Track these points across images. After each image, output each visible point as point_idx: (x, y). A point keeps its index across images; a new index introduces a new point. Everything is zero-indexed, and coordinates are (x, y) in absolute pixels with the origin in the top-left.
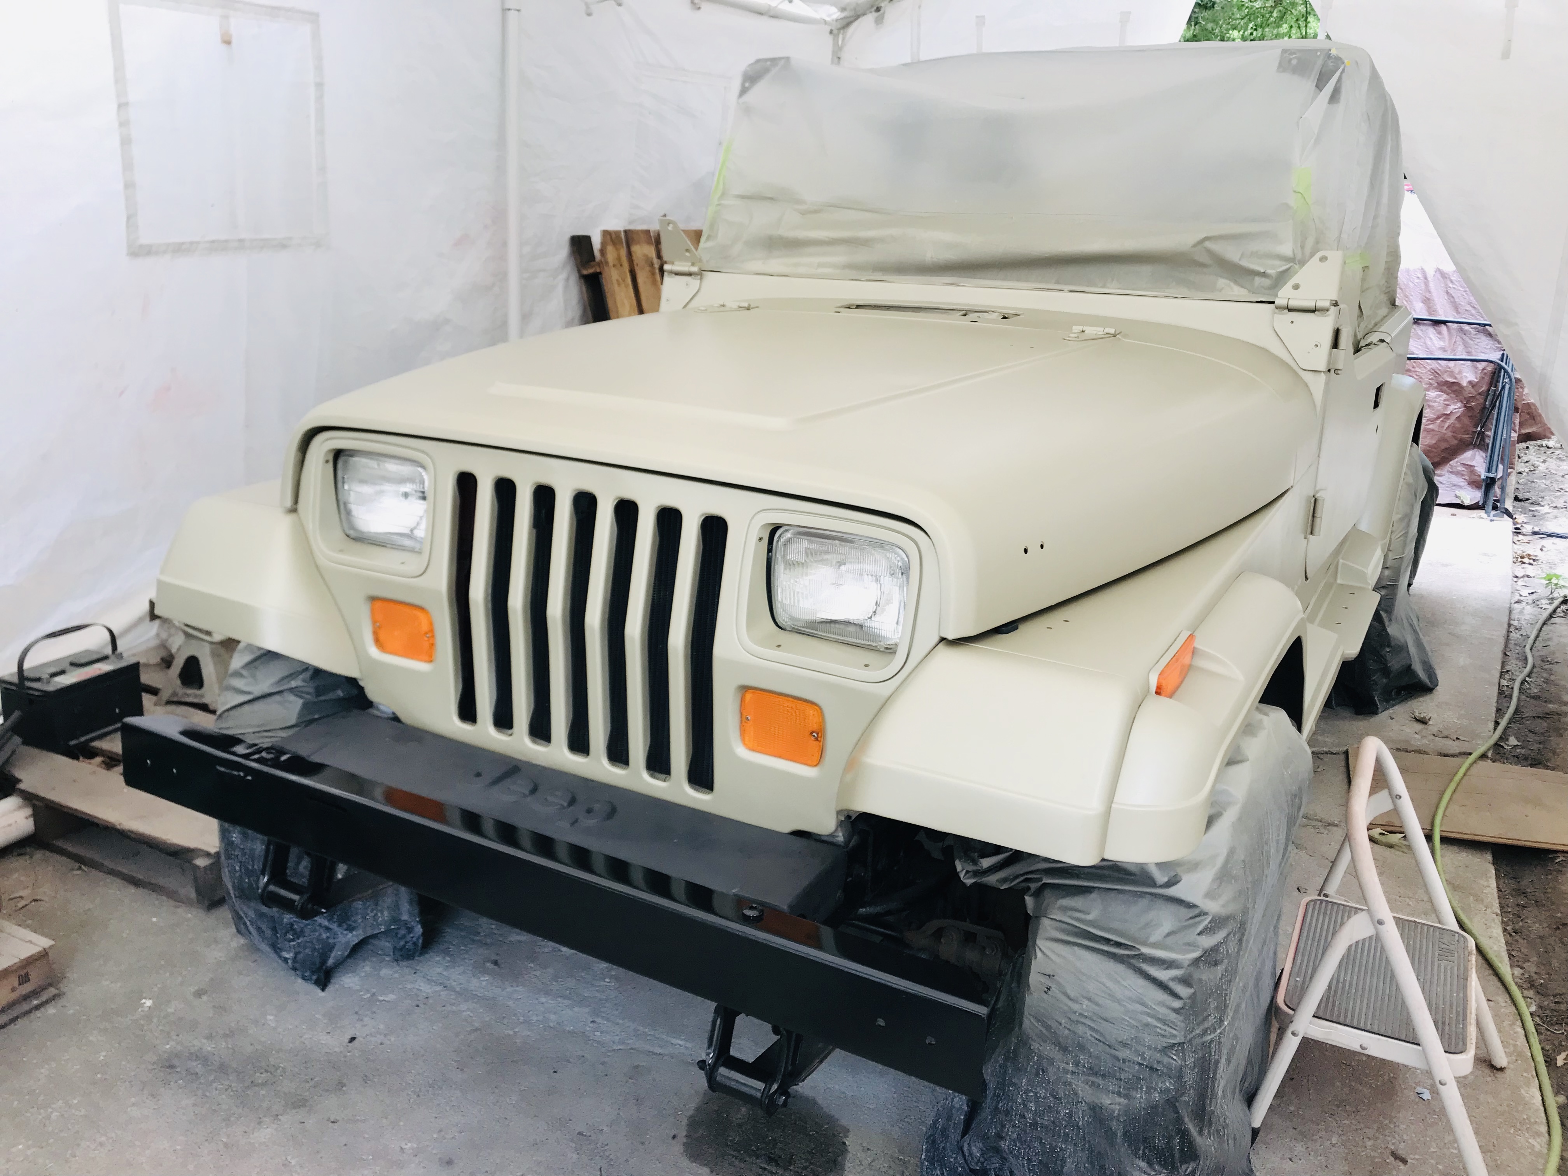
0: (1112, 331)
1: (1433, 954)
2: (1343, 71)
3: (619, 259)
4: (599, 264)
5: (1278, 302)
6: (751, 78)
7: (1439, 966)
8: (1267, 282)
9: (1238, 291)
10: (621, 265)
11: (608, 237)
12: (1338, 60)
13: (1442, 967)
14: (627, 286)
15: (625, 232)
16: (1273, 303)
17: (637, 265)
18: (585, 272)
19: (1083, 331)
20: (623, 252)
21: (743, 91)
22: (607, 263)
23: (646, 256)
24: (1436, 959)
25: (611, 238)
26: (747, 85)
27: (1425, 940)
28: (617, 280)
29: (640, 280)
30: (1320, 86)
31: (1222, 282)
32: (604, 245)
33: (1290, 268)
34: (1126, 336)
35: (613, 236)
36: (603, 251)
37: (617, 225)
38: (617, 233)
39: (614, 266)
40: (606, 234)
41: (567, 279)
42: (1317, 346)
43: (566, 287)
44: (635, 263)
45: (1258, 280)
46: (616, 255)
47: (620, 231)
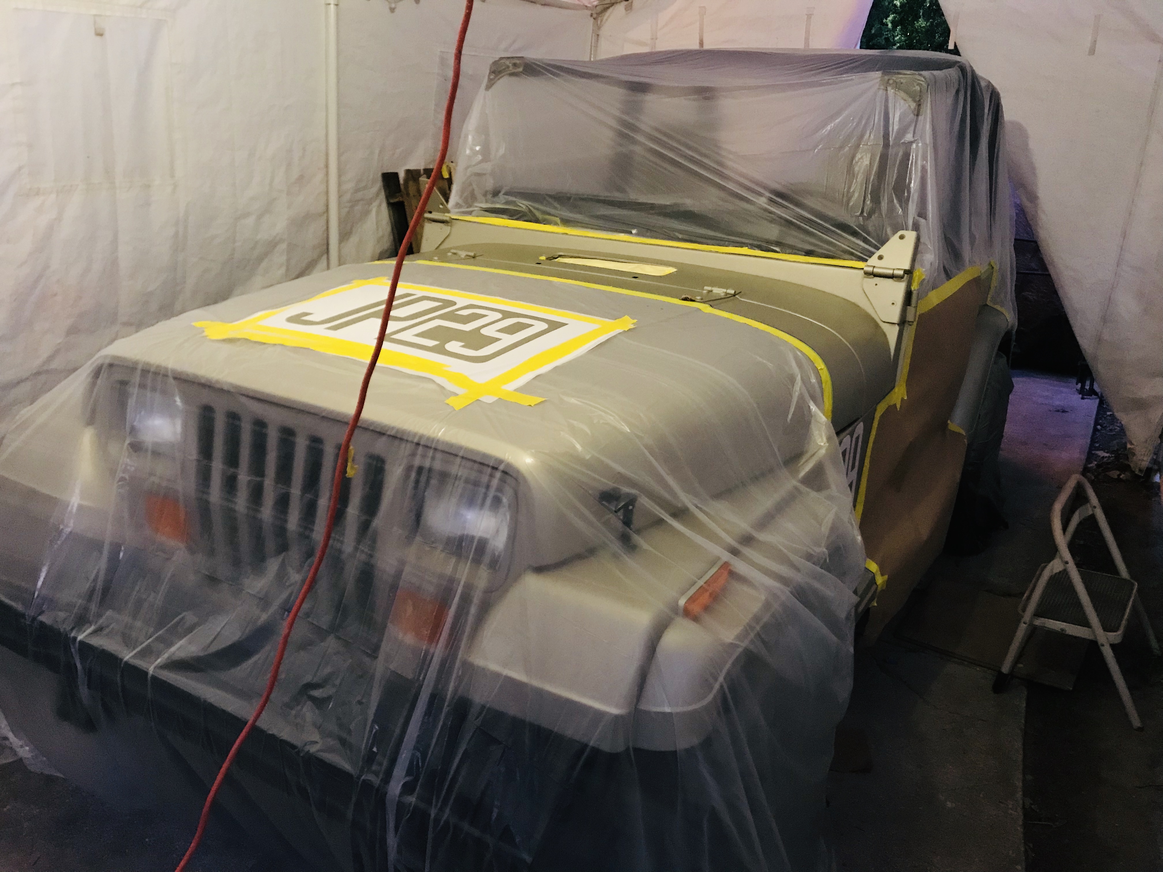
0: (733, 292)
4: (403, 195)
5: (867, 269)
11: (410, 176)
16: (863, 269)
18: (392, 201)
19: (711, 291)
21: (490, 83)
22: (408, 194)
25: (413, 174)
32: (406, 180)
34: (743, 296)
36: (405, 184)
38: (417, 171)
39: (414, 196)
40: (408, 172)
41: (380, 206)
42: (893, 304)
43: (378, 212)
46: (415, 188)
47: (420, 170)
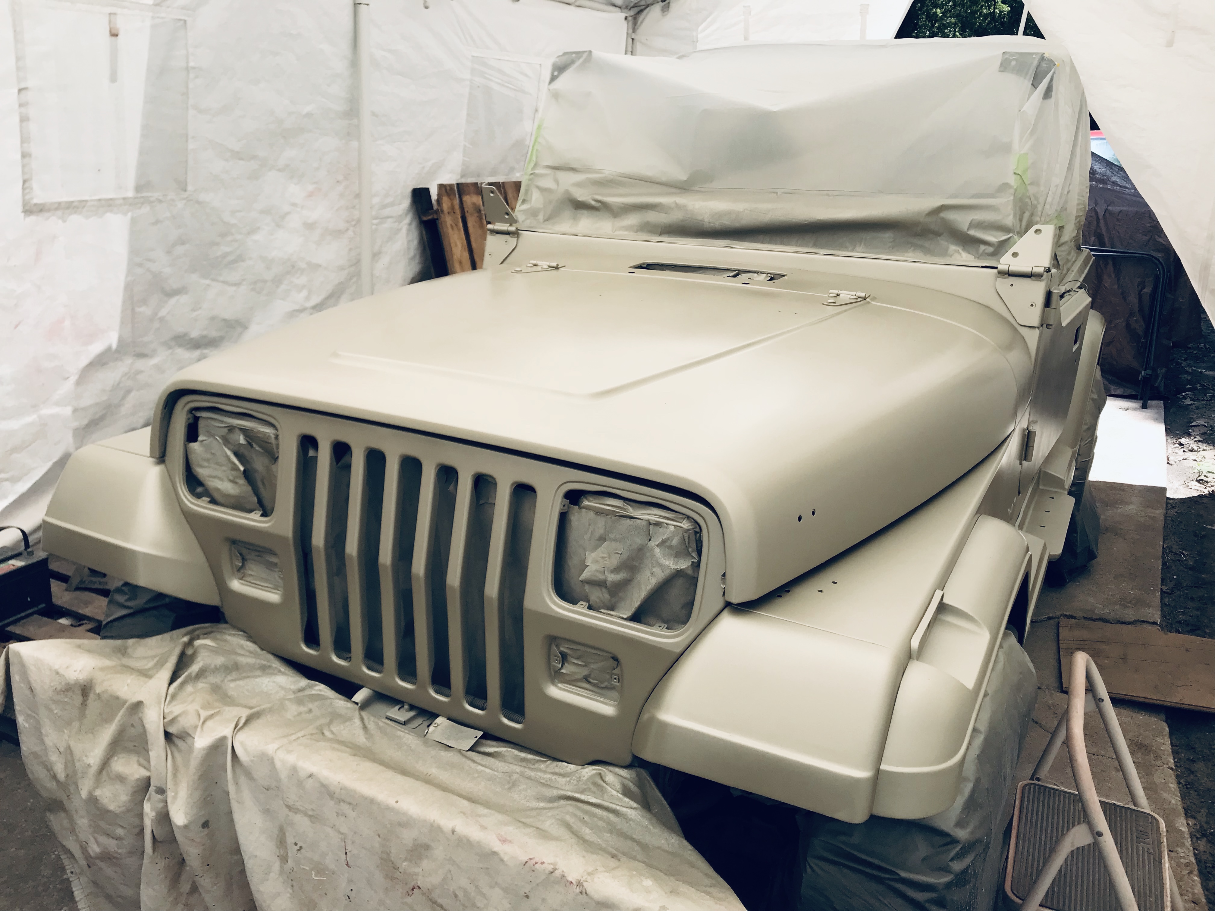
0: (863, 295)
1: (1132, 839)
2: (1054, 73)
3: (452, 207)
4: (437, 212)
5: (1000, 267)
6: (559, 69)
7: (1137, 847)
8: (991, 249)
9: (965, 257)
10: (454, 213)
11: (444, 190)
12: (1051, 63)
13: (1141, 849)
14: (459, 230)
15: (458, 184)
16: (996, 268)
17: (468, 212)
18: (425, 219)
19: (838, 295)
20: (457, 202)
21: (553, 79)
22: (442, 211)
23: (474, 204)
24: (1135, 841)
25: (446, 190)
26: (556, 73)
27: (1124, 823)
28: (451, 225)
29: (470, 224)
30: (1035, 85)
31: (953, 248)
32: (439, 195)
33: (1009, 239)
34: (874, 299)
35: (448, 188)
36: (439, 201)
37: (450, 178)
38: (451, 186)
39: (448, 213)
40: (441, 186)
41: (410, 224)
42: (1032, 305)
43: (409, 230)
44: (466, 210)
45: (982, 247)
46: (450, 204)
47: (454, 184)
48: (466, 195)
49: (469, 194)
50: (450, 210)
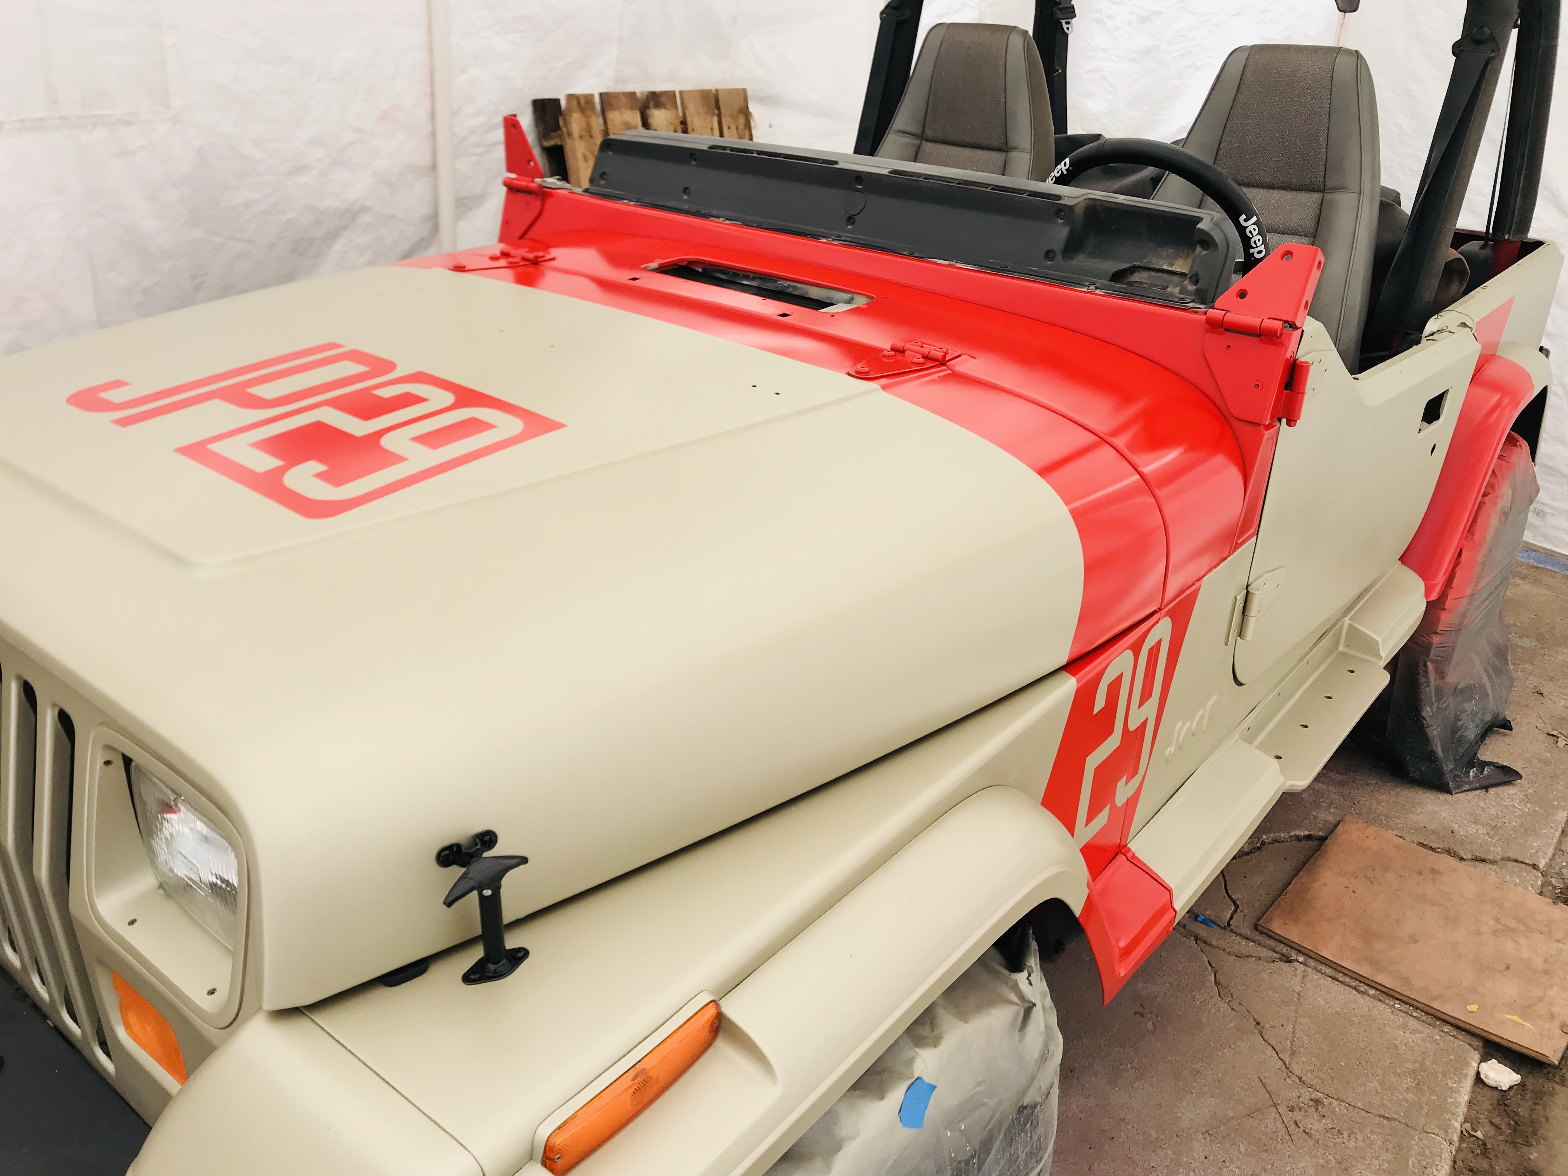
3: (589, 129)
4: (564, 135)
5: (1212, 314)
10: (591, 136)
11: (575, 103)
15: (602, 95)
18: (546, 145)
20: (597, 119)
22: (573, 134)
23: (626, 123)
25: (579, 103)
32: (571, 107)
36: (566, 120)
40: (575, 96)
46: (584, 124)
47: (592, 96)
48: (614, 109)
49: (618, 108)
50: (583, 133)
